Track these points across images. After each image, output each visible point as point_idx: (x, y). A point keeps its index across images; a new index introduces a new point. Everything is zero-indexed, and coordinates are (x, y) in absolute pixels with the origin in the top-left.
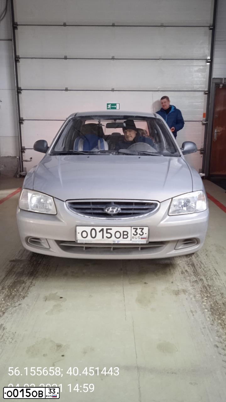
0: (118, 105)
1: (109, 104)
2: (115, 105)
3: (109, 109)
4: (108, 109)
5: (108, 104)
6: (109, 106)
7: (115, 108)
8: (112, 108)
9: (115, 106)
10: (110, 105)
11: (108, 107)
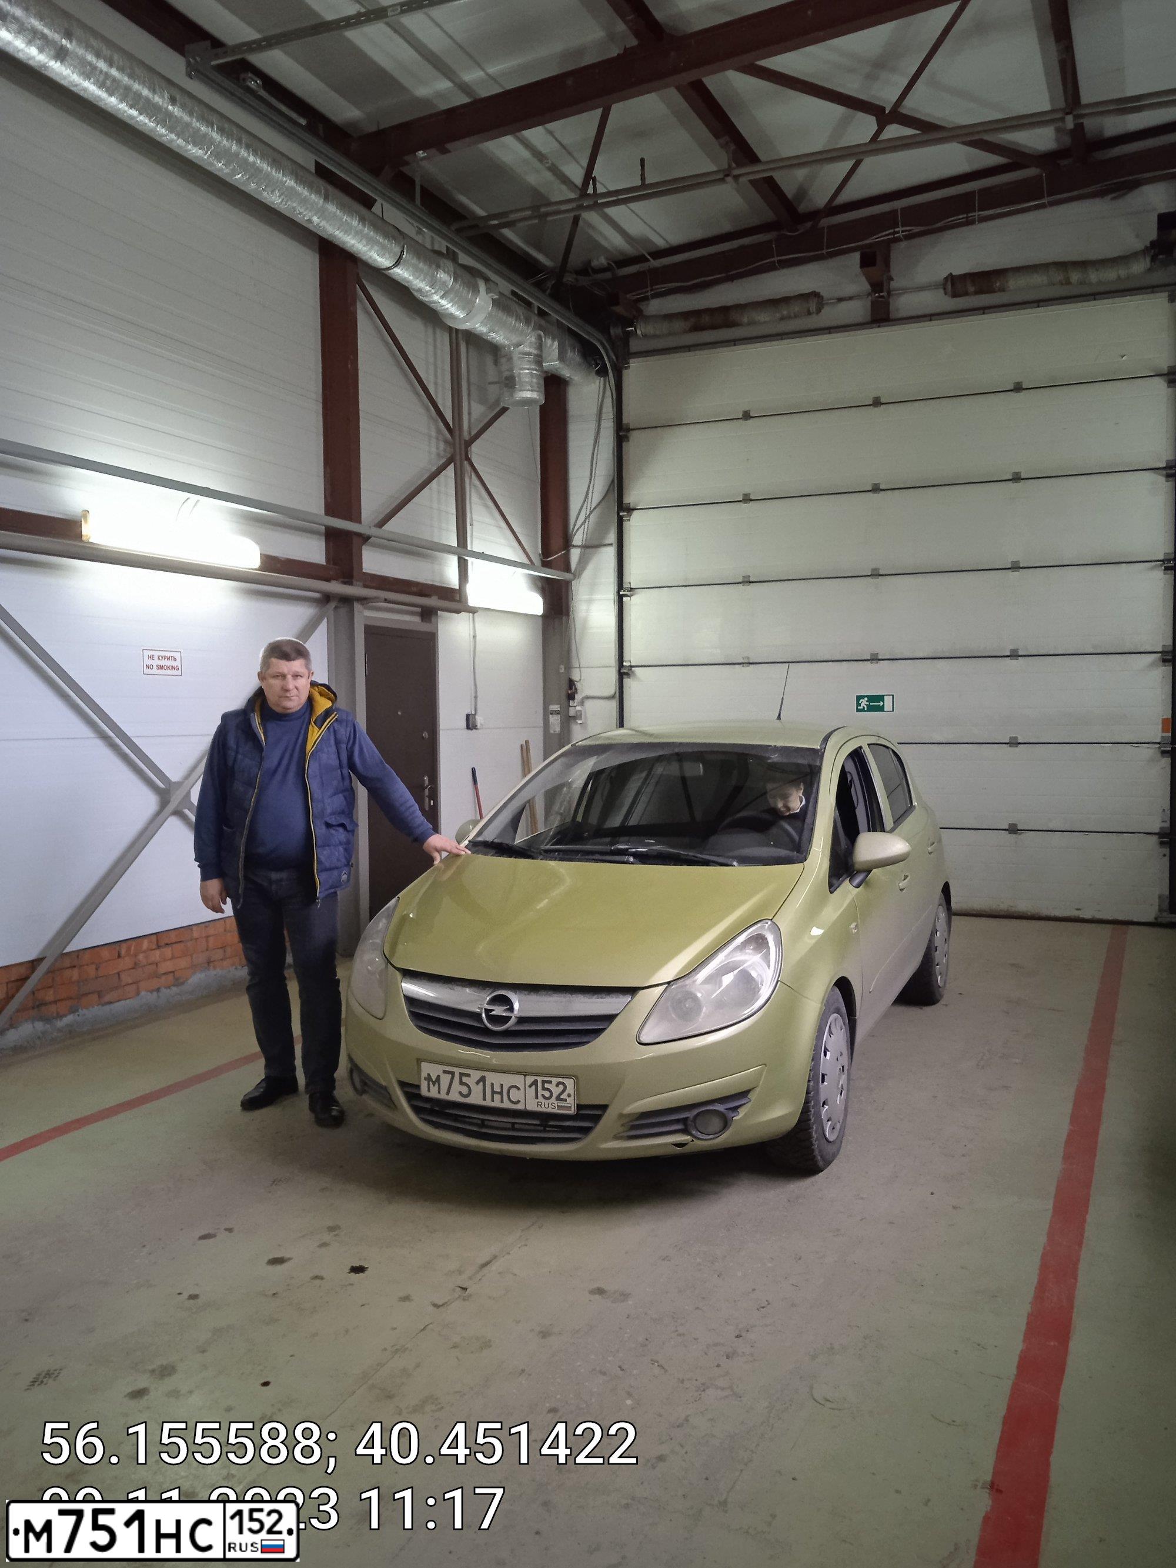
0: (888, 700)
1: (863, 697)
2: (881, 698)
3: (863, 710)
4: (858, 710)
5: (859, 698)
6: (864, 703)
7: (881, 709)
8: (871, 709)
9: (881, 704)
10: (866, 699)
11: (858, 704)
